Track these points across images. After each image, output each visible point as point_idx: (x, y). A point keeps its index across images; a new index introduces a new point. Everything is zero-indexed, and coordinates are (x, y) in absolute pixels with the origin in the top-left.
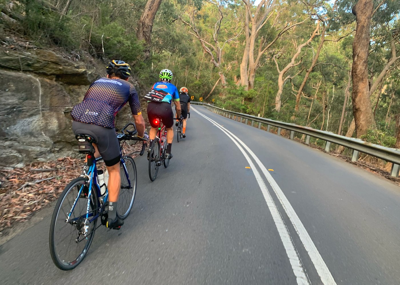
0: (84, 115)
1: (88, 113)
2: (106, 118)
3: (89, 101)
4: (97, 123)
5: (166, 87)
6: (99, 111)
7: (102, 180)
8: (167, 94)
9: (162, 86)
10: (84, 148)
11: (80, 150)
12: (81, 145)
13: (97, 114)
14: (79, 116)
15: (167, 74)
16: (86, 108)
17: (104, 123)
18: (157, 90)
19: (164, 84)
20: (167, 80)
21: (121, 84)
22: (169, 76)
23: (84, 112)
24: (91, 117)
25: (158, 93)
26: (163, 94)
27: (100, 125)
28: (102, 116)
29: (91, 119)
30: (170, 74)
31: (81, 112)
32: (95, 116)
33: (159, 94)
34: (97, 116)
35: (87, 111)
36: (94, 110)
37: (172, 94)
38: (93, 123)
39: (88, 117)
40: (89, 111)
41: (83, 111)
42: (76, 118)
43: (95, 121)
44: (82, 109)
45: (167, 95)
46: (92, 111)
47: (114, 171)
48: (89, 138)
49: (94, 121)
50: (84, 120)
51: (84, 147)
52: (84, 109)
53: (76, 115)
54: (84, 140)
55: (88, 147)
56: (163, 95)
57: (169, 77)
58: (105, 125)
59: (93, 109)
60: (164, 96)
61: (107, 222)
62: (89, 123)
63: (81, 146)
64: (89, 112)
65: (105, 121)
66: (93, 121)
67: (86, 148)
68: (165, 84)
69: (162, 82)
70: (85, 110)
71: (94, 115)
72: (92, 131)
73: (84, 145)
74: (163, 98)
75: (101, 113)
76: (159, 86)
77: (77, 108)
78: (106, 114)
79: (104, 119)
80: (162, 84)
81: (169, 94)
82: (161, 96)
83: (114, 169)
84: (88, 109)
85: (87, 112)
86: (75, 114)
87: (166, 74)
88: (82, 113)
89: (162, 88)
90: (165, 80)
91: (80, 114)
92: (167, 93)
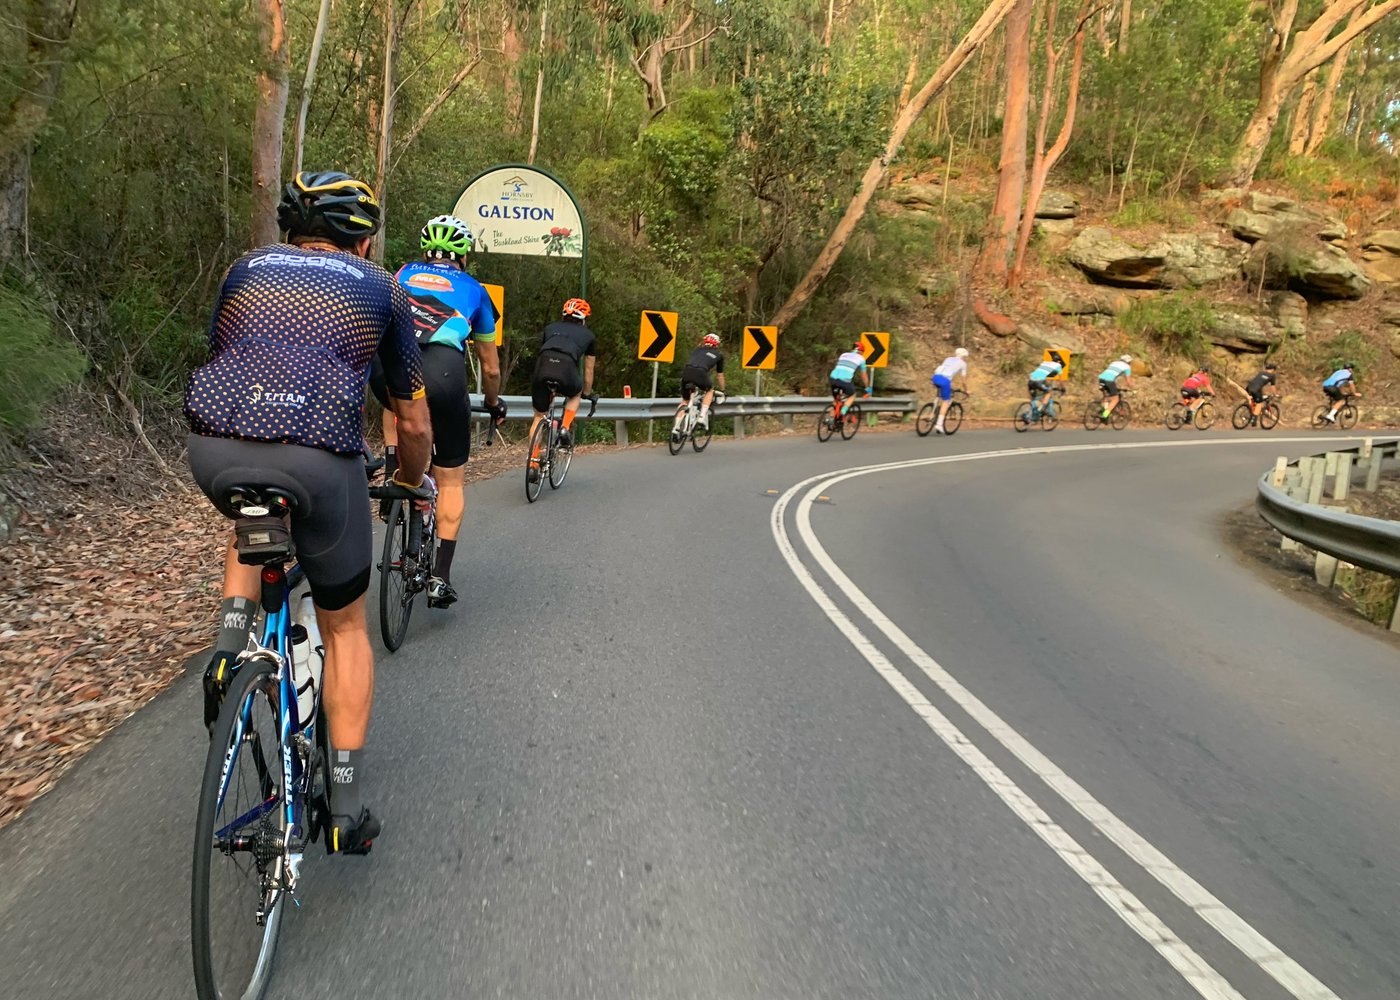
0: (250, 407)
1: (263, 398)
2: (341, 414)
3: (253, 348)
4: (307, 439)
5: (446, 285)
6: (310, 390)
7: (302, 663)
8: (450, 315)
9: (431, 280)
10: (268, 540)
11: (249, 550)
12: (254, 531)
13: (302, 399)
14: (224, 414)
15: (445, 231)
16: (248, 378)
17: (336, 437)
18: (414, 293)
19: (439, 274)
20: (446, 254)
21: (359, 275)
22: (452, 239)
23: (242, 397)
24: (278, 416)
25: (419, 308)
26: (435, 312)
27: (321, 446)
28: (324, 407)
29: (283, 421)
30: (456, 230)
31: (231, 395)
32: (295, 408)
33: (419, 313)
34: (305, 408)
35: (256, 390)
36: (286, 386)
37: (469, 315)
38: (292, 440)
39: (266, 415)
40: (267, 390)
41: (239, 391)
42: (212, 423)
43: (300, 429)
44: (234, 385)
45: (450, 320)
46: (279, 391)
47: (349, 625)
48: (280, 500)
49: (297, 431)
50: (253, 428)
51: (264, 538)
52: (242, 382)
53: (213, 412)
54: (264, 511)
55: (280, 537)
56: (436, 316)
57: (451, 244)
58: (339, 444)
59: (281, 381)
60: (440, 320)
61: (336, 830)
62: (276, 440)
63: (251, 536)
64: (268, 395)
65: (338, 426)
66: (291, 430)
67: (272, 543)
68: (444, 275)
69: (432, 266)
70: (246, 388)
71: (290, 407)
72: (291, 473)
73: (262, 530)
74: (437, 327)
75: (315, 396)
76: (419, 277)
77: (210, 381)
78: (339, 397)
79: (334, 419)
80: (431, 272)
81: (460, 316)
82: (430, 319)
83: (348, 618)
84: (259, 381)
85: (257, 397)
86: (208, 407)
87: (439, 231)
88: (235, 401)
89: (430, 288)
90: (439, 255)
91: (227, 404)
92: (451, 312)
